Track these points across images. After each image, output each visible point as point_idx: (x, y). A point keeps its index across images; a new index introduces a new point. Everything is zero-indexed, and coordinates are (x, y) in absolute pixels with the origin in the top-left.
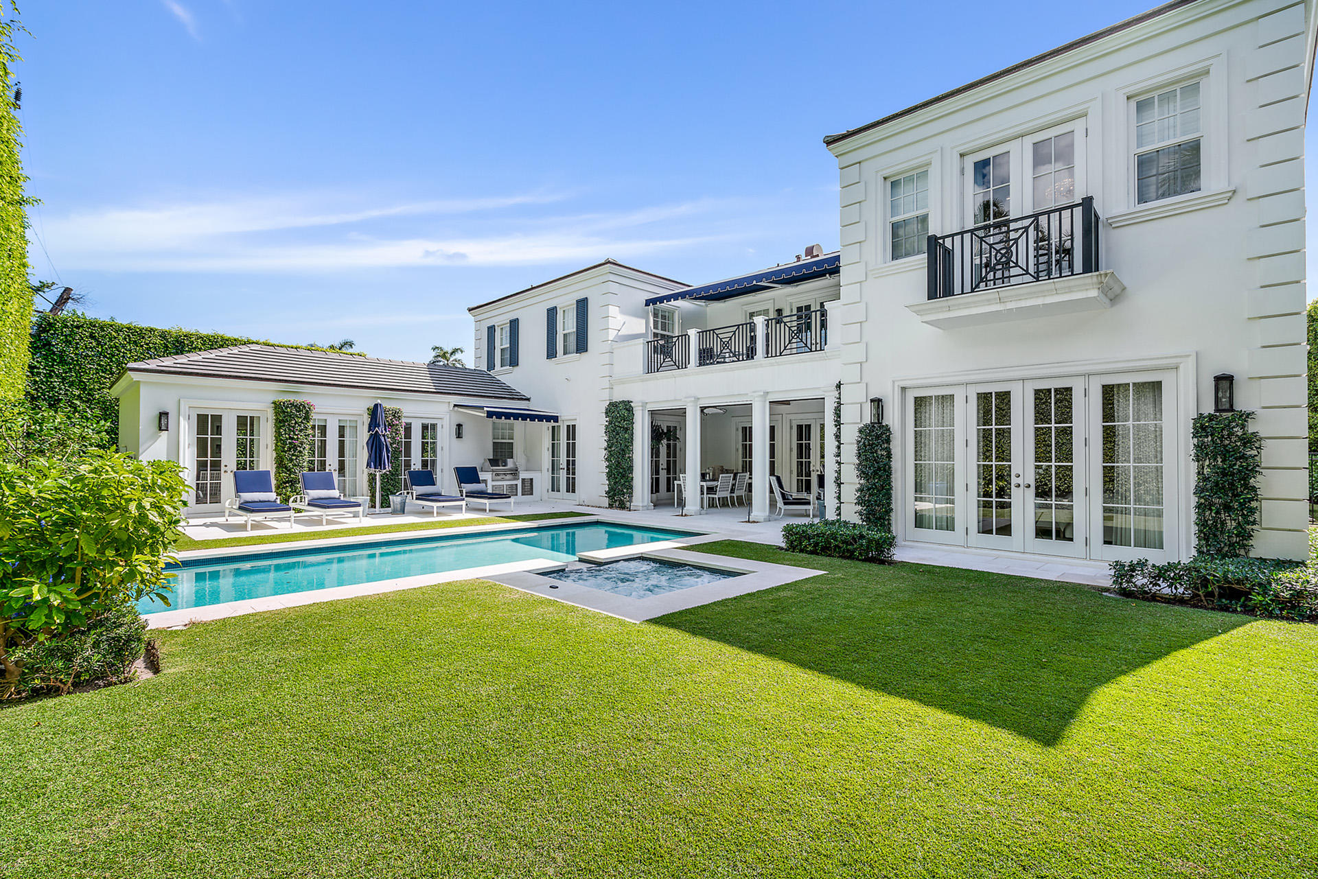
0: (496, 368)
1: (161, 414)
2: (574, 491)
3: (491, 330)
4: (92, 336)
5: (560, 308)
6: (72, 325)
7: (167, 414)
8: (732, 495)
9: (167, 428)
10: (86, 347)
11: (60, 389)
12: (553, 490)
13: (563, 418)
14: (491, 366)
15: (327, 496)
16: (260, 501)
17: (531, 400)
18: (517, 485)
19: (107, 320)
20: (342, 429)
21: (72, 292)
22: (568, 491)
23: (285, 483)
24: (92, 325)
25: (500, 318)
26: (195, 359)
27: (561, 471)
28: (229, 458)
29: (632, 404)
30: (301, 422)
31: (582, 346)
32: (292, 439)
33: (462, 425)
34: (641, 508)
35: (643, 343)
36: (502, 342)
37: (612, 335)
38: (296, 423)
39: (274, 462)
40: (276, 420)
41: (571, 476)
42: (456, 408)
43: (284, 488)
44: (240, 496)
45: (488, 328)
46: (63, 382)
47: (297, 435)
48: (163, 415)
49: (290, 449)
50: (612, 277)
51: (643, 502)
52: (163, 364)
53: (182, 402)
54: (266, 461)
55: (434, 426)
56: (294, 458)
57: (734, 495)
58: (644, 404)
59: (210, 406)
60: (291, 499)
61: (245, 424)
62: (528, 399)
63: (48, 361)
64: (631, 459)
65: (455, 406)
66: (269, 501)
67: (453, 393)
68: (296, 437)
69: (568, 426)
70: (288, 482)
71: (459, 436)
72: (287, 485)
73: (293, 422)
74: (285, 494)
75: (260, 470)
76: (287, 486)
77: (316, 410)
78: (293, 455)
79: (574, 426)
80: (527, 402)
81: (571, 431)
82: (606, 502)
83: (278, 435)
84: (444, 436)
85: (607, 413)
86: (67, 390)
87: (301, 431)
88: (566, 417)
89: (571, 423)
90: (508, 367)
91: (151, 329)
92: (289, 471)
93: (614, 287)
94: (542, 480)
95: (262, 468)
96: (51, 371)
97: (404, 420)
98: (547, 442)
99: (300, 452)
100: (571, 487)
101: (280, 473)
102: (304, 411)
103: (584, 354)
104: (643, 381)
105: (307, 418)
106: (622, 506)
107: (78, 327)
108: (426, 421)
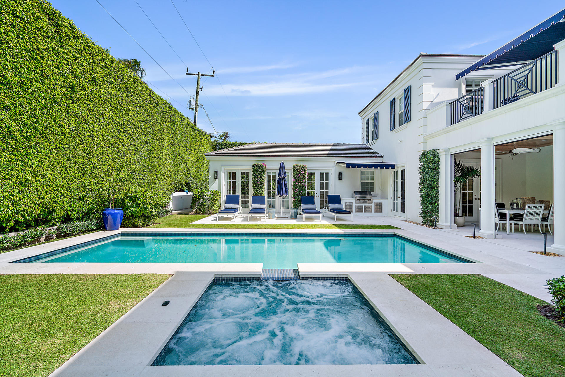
1: (215, 172)
2: (404, 212)
3: (368, 122)
5: (397, 98)
7: (217, 172)
9: (217, 177)
12: (394, 210)
13: (399, 166)
14: (368, 141)
15: (259, 207)
16: (232, 208)
17: (384, 157)
18: (371, 206)
21: (228, 135)
22: (402, 211)
25: (370, 114)
26: (232, 150)
27: (398, 198)
28: (238, 189)
29: (438, 151)
30: (261, 173)
31: (408, 118)
33: (341, 173)
34: (444, 227)
35: (447, 105)
36: (372, 127)
37: (425, 105)
38: (259, 174)
40: (252, 173)
41: (403, 202)
44: (227, 205)
45: (366, 121)
49: (256, 186)
50: (425, 66)
51: (446, 222)
52: (218, 153)
53: (222, 167)
54: (251, 191)
55: (326, 174)
58: (447, 150)
59: (232, 169)
62: (382, 157)
64: (437, 191)
65: (338, 163)
66: (235, 208)
67: (336, 156)
68: (258, 180)
69: (402, 171)
71: (340, 179)
73: (257, 173)
77: (267, 168)
78: (258, 188)
79: (404, 170)
80: (382, 158)
81: (403, 172)
82: (421, 220)
83: (252, 179)
84: (333, 179)
85: (422, 158)
87: (261, 177)
88: (400, 164)
89: (403, 169)
90: (375, 140)
93: (425, 72)
94: (388, 204)
97: (307, 171)
98: (391, 182)
99: (261, 187)
100: (403, 210)
102: (262, 168)
103: (410, 123)
104: (446, 133)
106: (431, 225)
108: (322, 172)
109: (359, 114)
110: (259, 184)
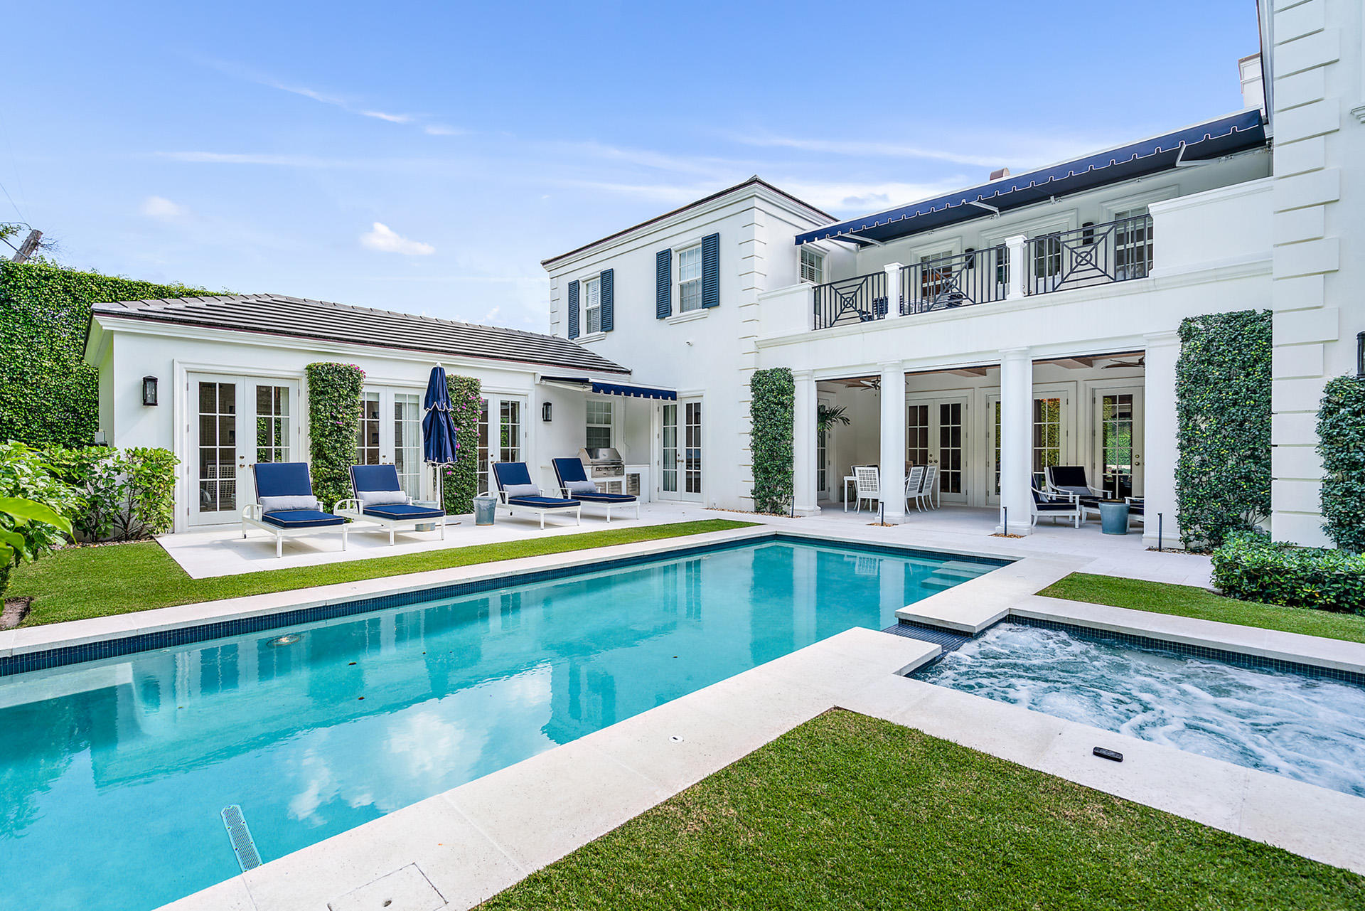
0: (580, 334)
1: (146, 380)
2: (698, 490)
3: (574, 288)
4: (66, 291)
5: (676, 251)
6: (38, 275)
7: (154, 380)
8: (920, 494)
9: (156, 401)
10: (58, 304)
11: (25, 359)
12: (667, 489)
13: (682, 394)
14: (574, 331)
15: (392, 501)
16: (295, 510)
17: (632, 373)
18: (620, 482)
19: (88, 272)
20: (399, 407)
21: (42, 236)
22: (689, 490)
23: (325, 481)
24: (67, 276)
25: (588, 270)
27: (679, 463)
28: (246, 447)
29: (789, 373)
30: (348, 395)
31: (711, 298)
32: (335, 418)
33: (550, 404)
34: (807, 514)
35: (808, 289)
36: (590, 300)
37: (757, 281)
38: (340, 396)
39: (310, 452)
40: (312, 392)
41: (693, 471)
42: (544, 381)
43: (324, 488)
44: (263, 501)
45: (570, 284)
46: (28, 350)
47: (341, 413)
48: (150, 382)
49: (330, 434)
51: (806, 505)
52: (149, 308)
53: (176, 364)
54: (298, 449)
55: (515, 405)
56: (338, 445)
57: (922, 495)
58: (811, 372)
59: (218, 371)
60: (337, 505)
61: (269, 399)
62: (629, 372)
63: (8, 321)
64: (791, 447)
65: (543, 378)
66: (308, 510)
67: (540, 362)
68: (340, 416)
69: (689, 406)
70: (329, 480)
71: (547, 418)
72: (329, 483)
73: (336, 394)
74: (326, 497)
75: (290, 462)
76: (328, 486)
77: (365, 380)
78: (336, 441)
79: (698, 405)
80: (628, 375)
81: (694, 413)
82: (751, 504)
83: (314, 411)
84: (529, 418)
85: (753, 386)
86: (34, 360)
87: (346, 407)
88: (686, 389)
89: (693, 401)
90: (599, 333)
91: (145, 284)
92: (331, 463)
93: (759, 217)
94: (651, 475)
95: (293, 459)
96: (12, 335)
97: (481, 396)
98: (657, 426)
99: (346, 437)
100: (694, 485)
101: (318, 467)
102: (351, 378)
103: (714, 311)
104: (808, 340)
105: (355, 390)
106: (776, 510)
107: (46, 278)
108: (506, 399)
109: (544, 264)
110: (340, 429)
